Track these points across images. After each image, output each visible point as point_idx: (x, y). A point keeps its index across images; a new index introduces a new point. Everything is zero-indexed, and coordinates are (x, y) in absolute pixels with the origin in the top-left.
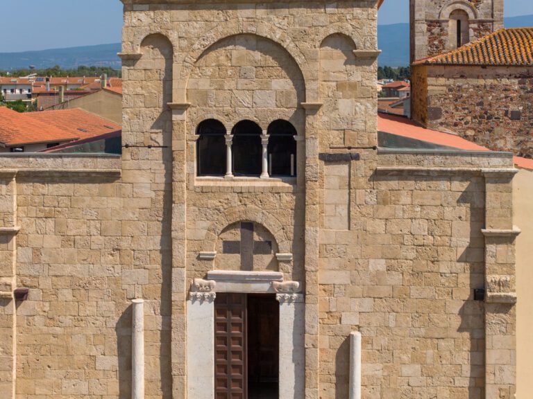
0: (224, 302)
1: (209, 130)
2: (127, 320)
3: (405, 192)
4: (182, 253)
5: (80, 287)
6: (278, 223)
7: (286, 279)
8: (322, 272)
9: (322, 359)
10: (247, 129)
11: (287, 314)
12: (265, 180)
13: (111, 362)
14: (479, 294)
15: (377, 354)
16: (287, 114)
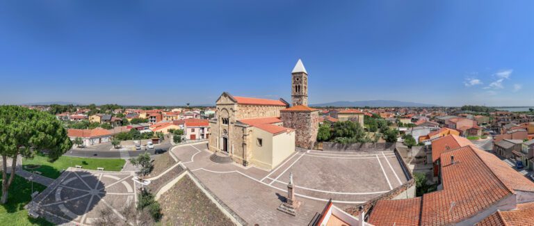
0: (224, 138)
1: (223, 119)
2: (217, 138)
3: (238, 128)
4: (220, 132)
5: (214, 134)
6: (227, 131)
7: (228, 136)
9: (230, 147)
11: (228, 141)
12: (226, 125)
13: (216, 142)
14: (243, 143)
15: (235, 148)
16: (227, 117)
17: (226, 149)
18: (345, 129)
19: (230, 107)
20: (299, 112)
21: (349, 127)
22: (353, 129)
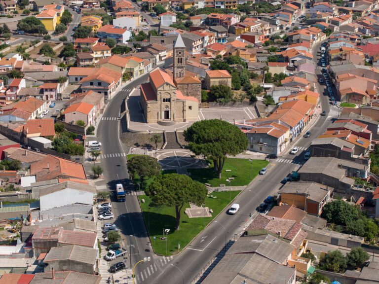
0: (165, 111)
1: (164, 99)
2: (158, 113)
3: (179, 103)
4: (162, 108)
5: (154, 111)
6: (169, 106)
7: (169, 109)
8: (172, 109)
9: (172, 115)
10: (167, 99)
11: (170, 112)
12: (168, 102)
13: (157, 116)
14: (183, 110)
15: (176, 114)
16: (169, 98)
17: (167, 116)
18: (220, 92)
19: (172, 91)
20: (193, 84)
21: (223, 91)
22: (225, 92)
